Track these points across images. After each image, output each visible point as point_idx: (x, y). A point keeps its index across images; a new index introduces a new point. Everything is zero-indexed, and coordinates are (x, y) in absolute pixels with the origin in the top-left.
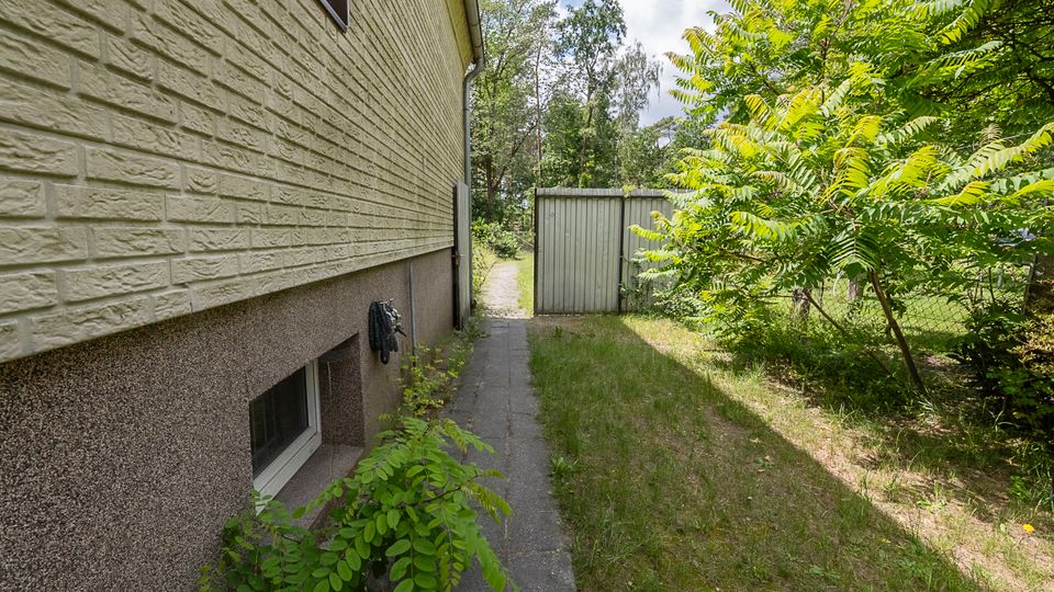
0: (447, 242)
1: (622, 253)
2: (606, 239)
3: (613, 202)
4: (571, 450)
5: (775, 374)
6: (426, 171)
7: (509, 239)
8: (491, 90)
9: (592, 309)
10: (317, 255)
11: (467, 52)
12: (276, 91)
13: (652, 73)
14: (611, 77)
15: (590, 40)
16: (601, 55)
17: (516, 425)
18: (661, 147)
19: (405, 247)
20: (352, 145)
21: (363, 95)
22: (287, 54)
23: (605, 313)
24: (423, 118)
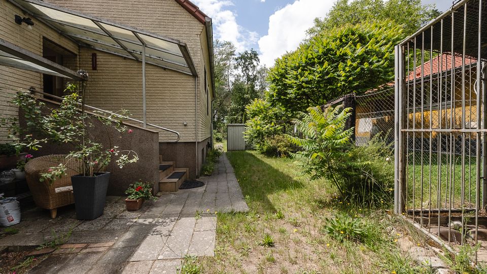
9: (240, 150)
15: (247, 64)
16: (251, 69)
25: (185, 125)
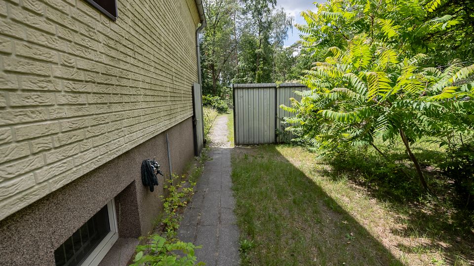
0: (189, 114)
1: (276, 114)
2: (268, 108)
3: (271, 89)
4: (250, 233)
5: (353, 179)
6: (175, 83)
7: (224, 104)
8: (213, 33)
9: (262, 142)
10: (103, 149)
11: (196, 17)
12: (63, 65)
13: (289, 22)
14: (270, 23)
15: (259, 6)
16: (265, 14)
17: (223, 216)
18: (294, 56)
19: (163, 126)
20: (124, 82)
21: (130, 53)
22: (70, 42)
23: (269, 144)
24: (171, 56)
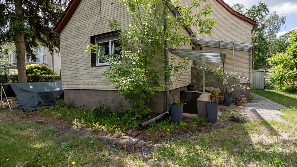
25: (243, 75)
